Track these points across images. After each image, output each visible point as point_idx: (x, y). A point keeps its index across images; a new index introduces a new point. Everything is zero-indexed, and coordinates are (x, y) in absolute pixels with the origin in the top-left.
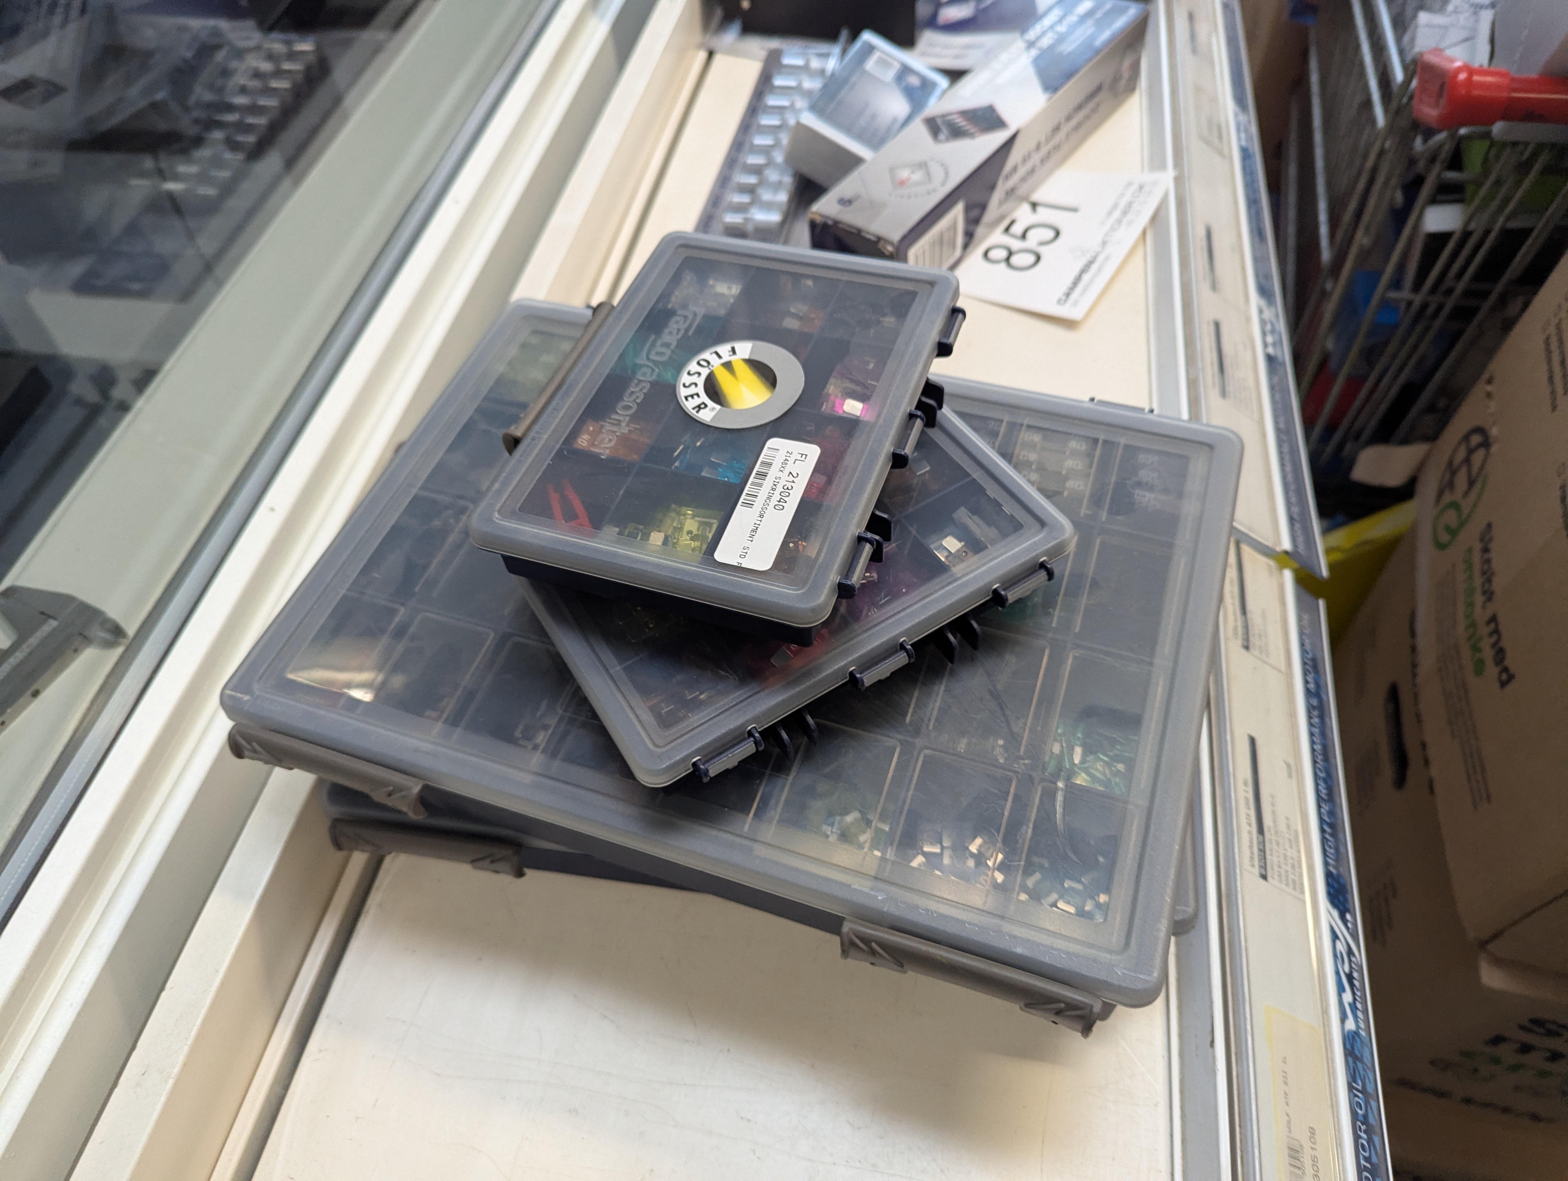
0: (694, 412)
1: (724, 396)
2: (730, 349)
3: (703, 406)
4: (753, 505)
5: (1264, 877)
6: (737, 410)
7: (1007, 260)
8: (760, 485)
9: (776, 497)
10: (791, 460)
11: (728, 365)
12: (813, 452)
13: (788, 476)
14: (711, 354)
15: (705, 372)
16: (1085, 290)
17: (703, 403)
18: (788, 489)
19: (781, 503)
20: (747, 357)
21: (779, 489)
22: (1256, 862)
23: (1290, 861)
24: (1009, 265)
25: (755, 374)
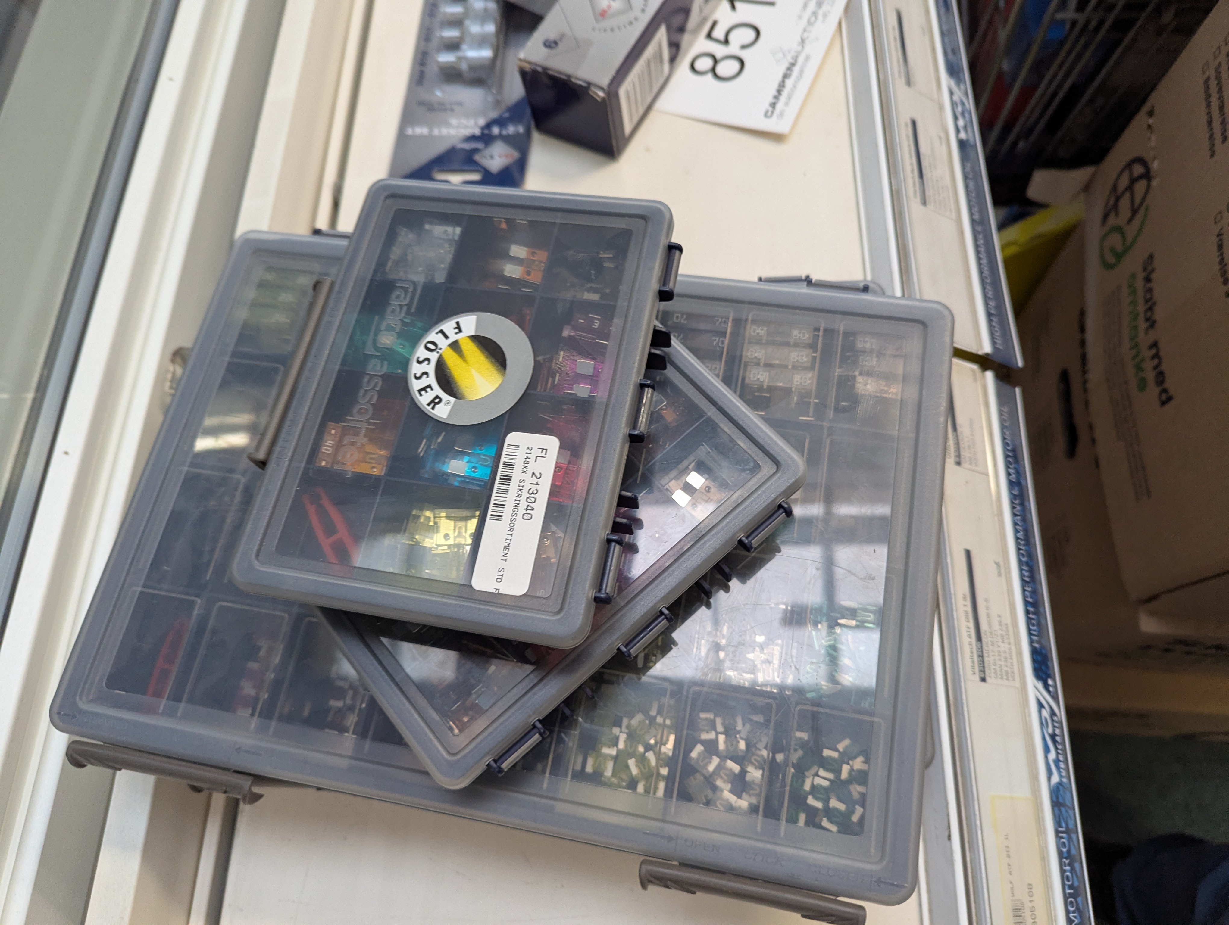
0: (429, 408)
1: (457, 385)
2: (455, 326)
3: (437, 400)
4: (501, 516)
5: (983, 680)
6: (472, 401)
7: (713, 70)
8: (505, 492)
9: (523, 504)
10: (533, 457)
11: (455, 346)
12: (552, 443)
13: (532, 477)
14: (437, 333)
15: (434, 357)
16: (789, 97)
17: (437, 397)
18: (533, 493)
19: (528, 512)
20: (473, 333)
21: (525, 494)
22: (977, 670)
23: (1003, 655)
24: (716, 76)
25: (483, 353)
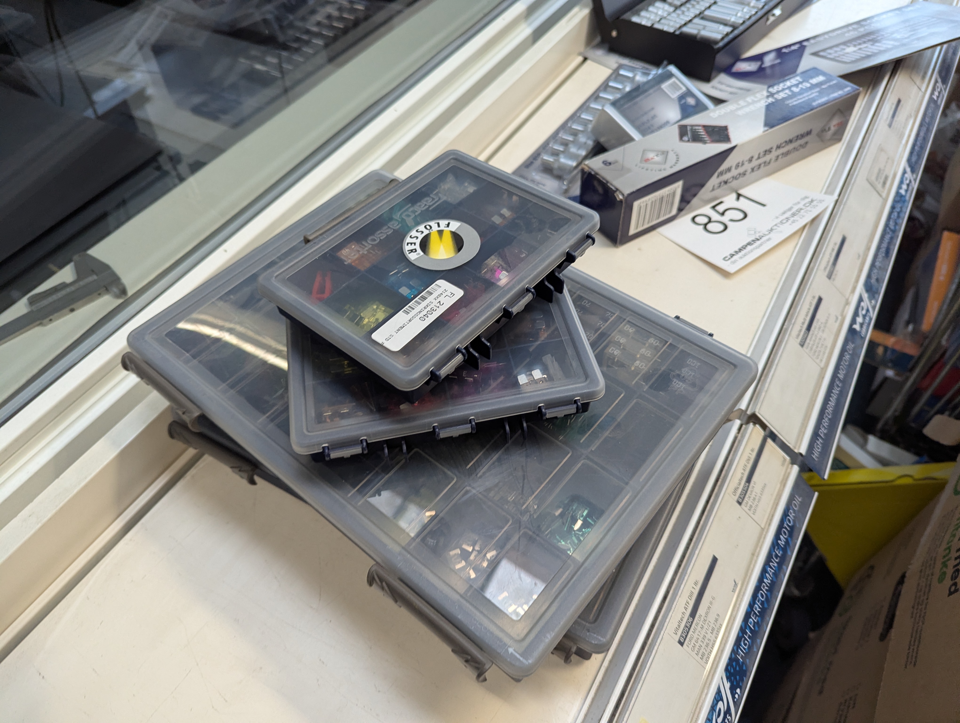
0: (408, 253)
1: (429, 249)
2: (447, 224)
3: (414, 251)
4: (409, 313)
5: (681, 643)
6: (432, 259)
7: (706, 225)
8: (419, 303)
9: (425, 312)
10: (444, 295)
11: (440, 232)
12: (459, 293)
13: (438, 303)
14: (435, 223)
15: (426, 232)
16: (745, 255)
17: (415, 249)
18: (433, 310)
19: (425, 317)
20: (453, 230)
21: (429, 309)
22: (679, 633)
23: (706, 640)
24: (705, 228)
25: (453, 240)
